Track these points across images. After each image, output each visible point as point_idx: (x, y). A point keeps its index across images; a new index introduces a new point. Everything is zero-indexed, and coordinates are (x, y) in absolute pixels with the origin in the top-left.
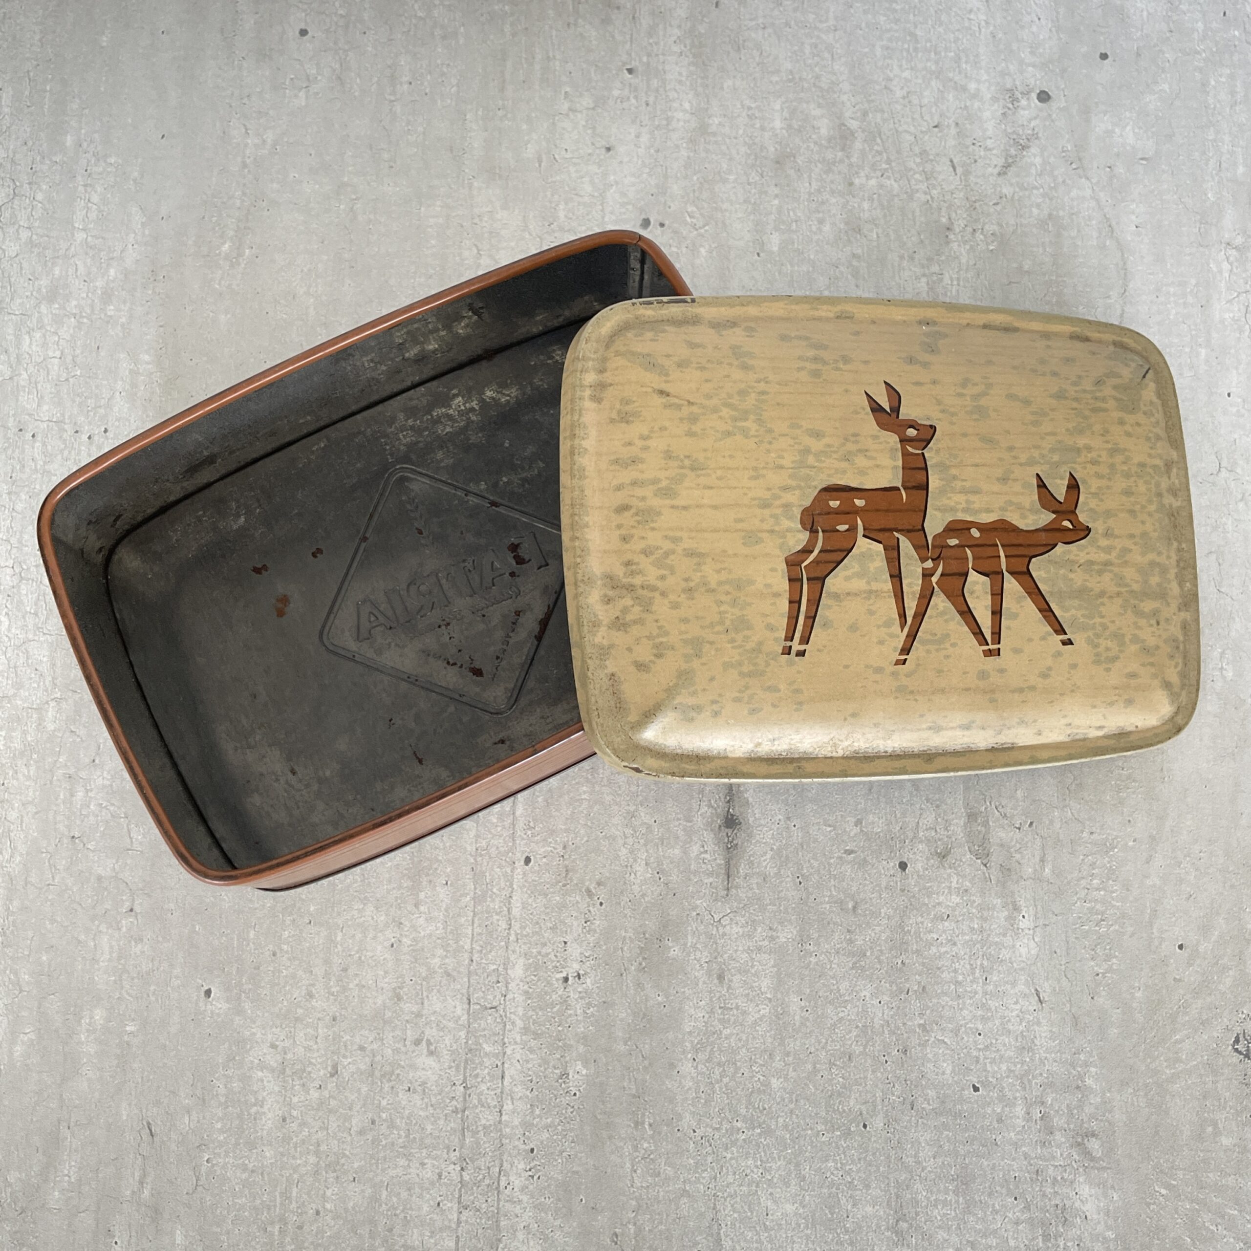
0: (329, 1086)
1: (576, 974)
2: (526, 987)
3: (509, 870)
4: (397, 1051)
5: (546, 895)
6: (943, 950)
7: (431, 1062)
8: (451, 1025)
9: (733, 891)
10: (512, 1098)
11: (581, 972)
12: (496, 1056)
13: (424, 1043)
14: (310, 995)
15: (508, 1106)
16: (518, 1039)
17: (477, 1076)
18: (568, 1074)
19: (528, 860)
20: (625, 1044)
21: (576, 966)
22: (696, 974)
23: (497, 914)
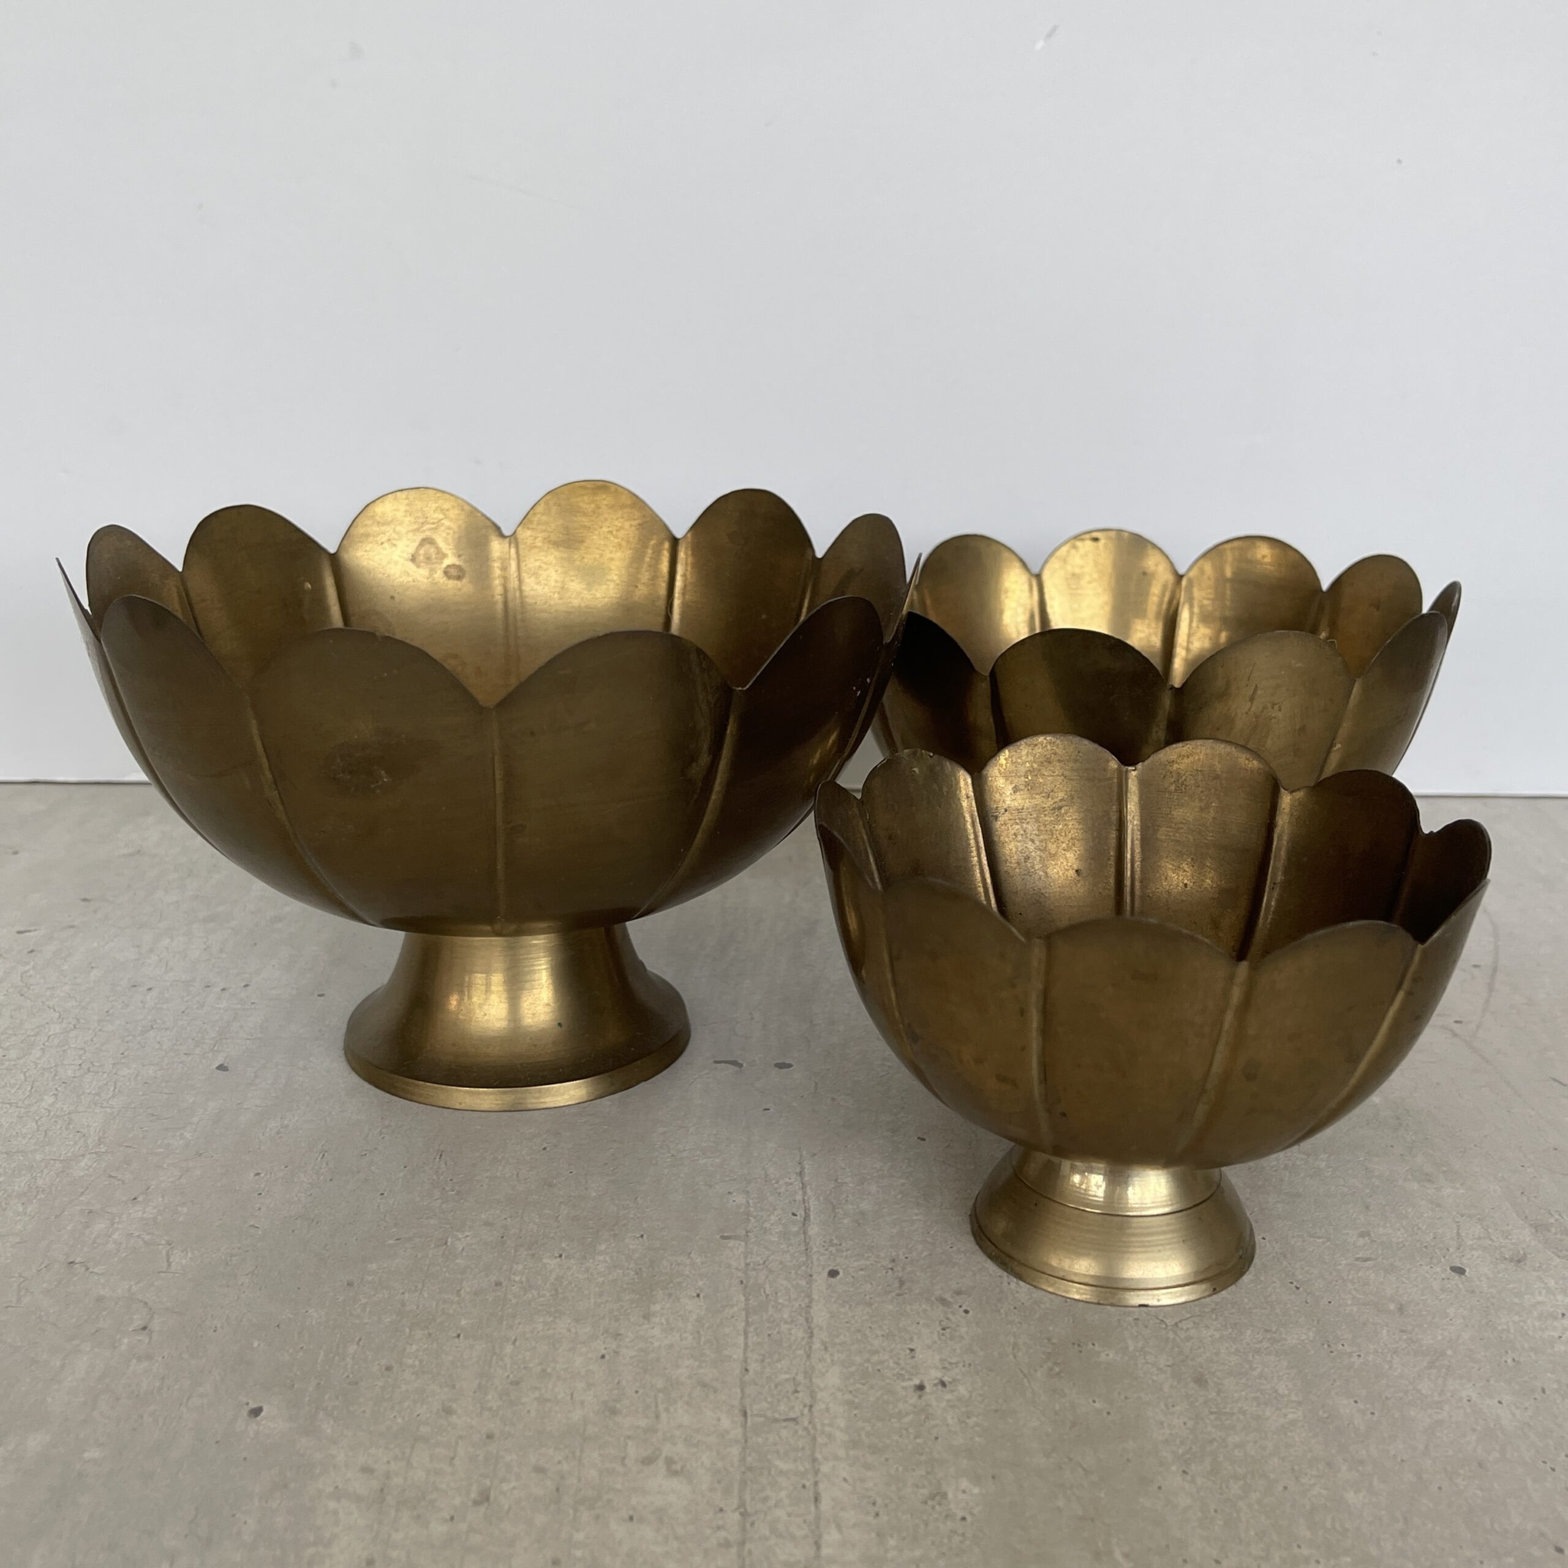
0: (470, 1517)
1: (936, 1381)
3: (803, 1283)
4: (610, 1472)
5: (870, 1304)
7: (675, 1483)
8: (713, 1439)
10: (838, 1527)
11: (946, 1379)
12: (803, 1474)
13: (661, 1463)
14: (448, 1411)
15: (832, 1536)
16: (841, 1453)
17: (766, 1499)
18: (944, 1495)
19: (833, 1274)
20: (1047, 1456)
21: (936, 1374)
22: (1155, 1378)
23: (786, 1323)
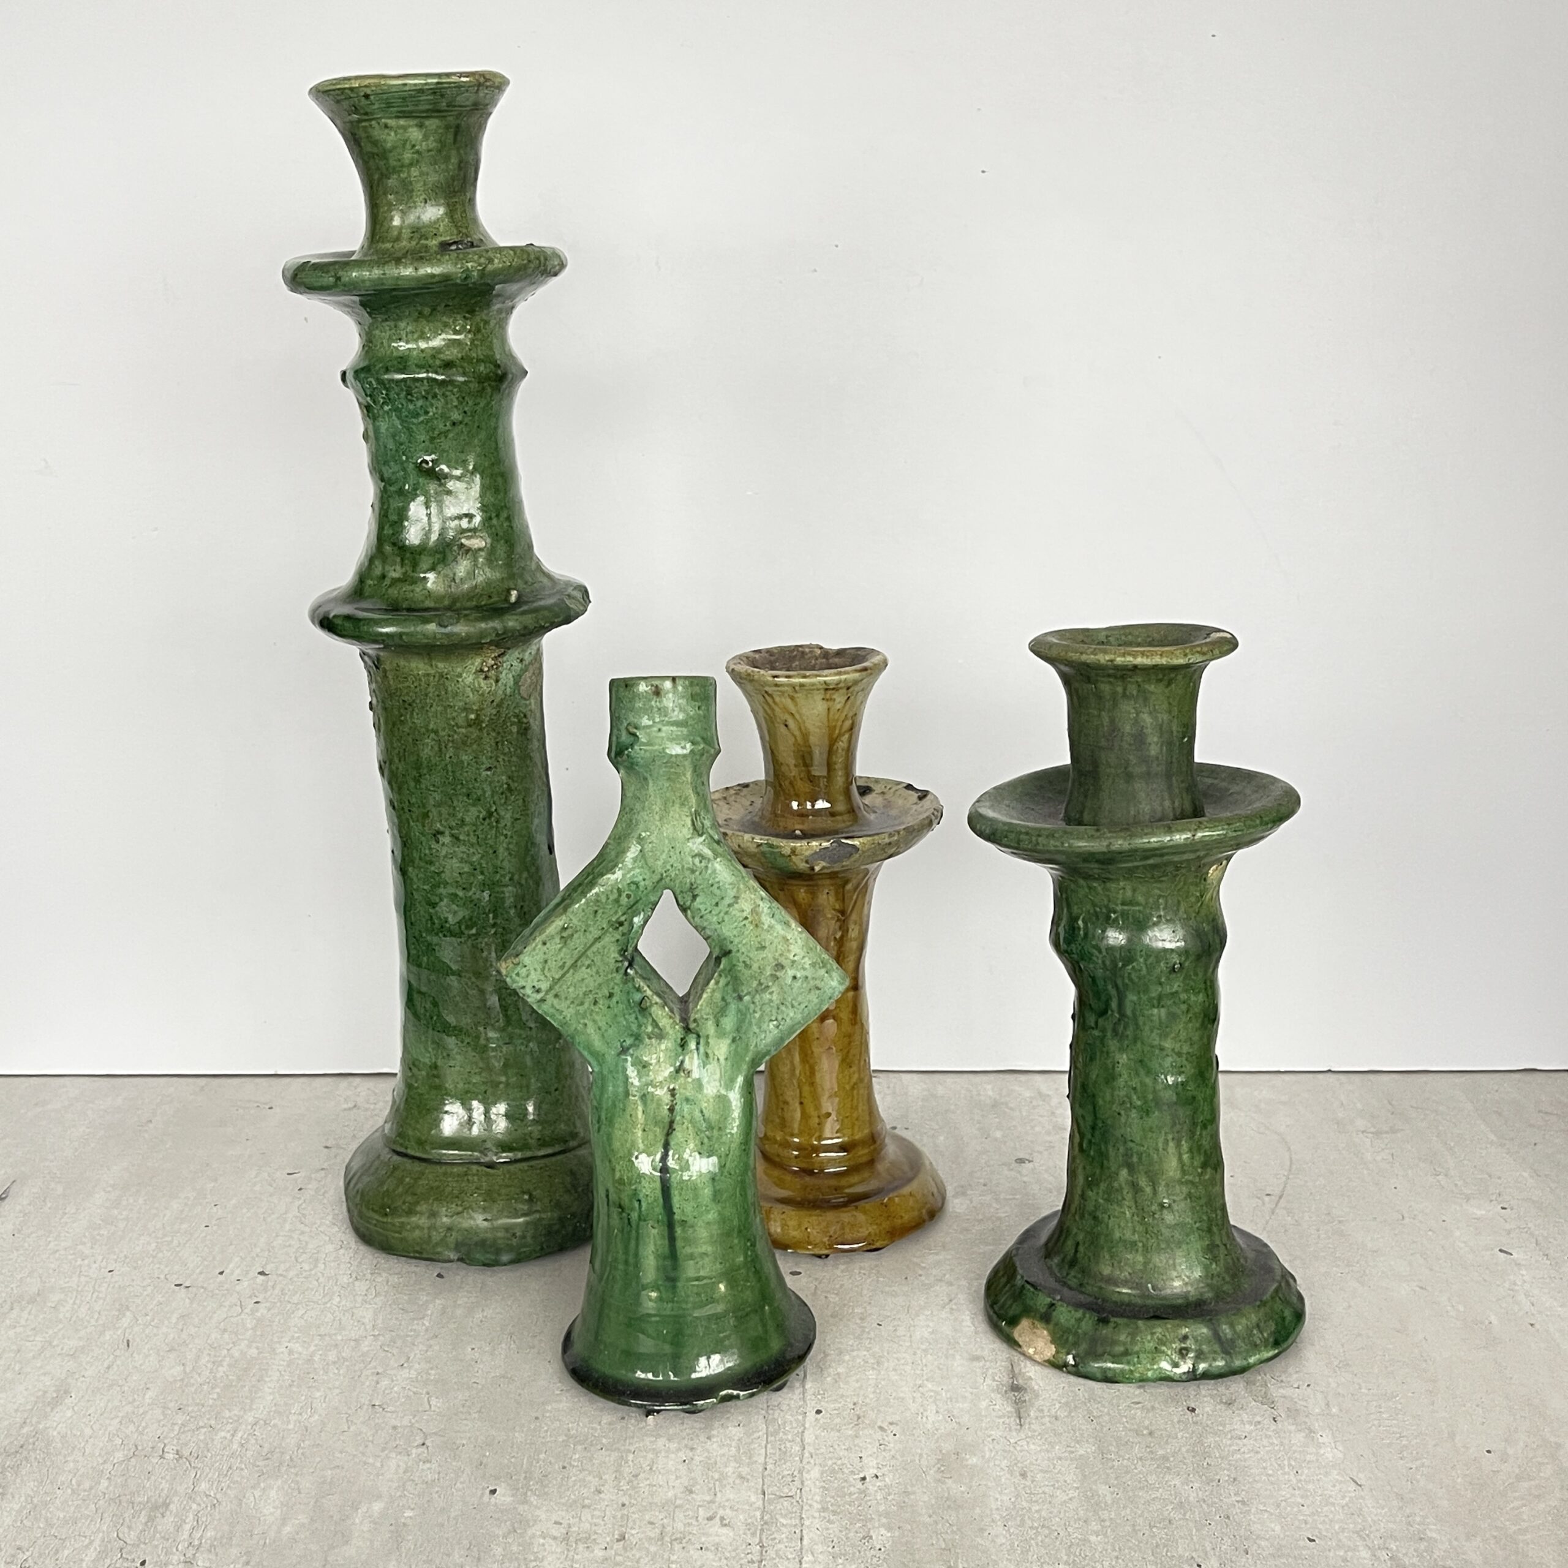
0: (615, 1547)
1: (873, 1475)
2: (823, 1484)
3: (800, 1418)
4: (689, 1524)
5: (839, 1431)
6: (1247, 1456)
7: (725, 1530)
8: (746, 1507)
9: (1027, 1426)
10: (812, 1553)
11: (879, 1474)
12: (795, 1526)
13: (717, 1519)
14: (600, 1492)
15: (808, 1558)
16: (817, 1515)
17: (775, 1539)
18: (871, 1537)
19: (819, 1412)
20: (930, 1516)
21: (873, 1471)
22: (997, 1473)
23: (789, 1441)
